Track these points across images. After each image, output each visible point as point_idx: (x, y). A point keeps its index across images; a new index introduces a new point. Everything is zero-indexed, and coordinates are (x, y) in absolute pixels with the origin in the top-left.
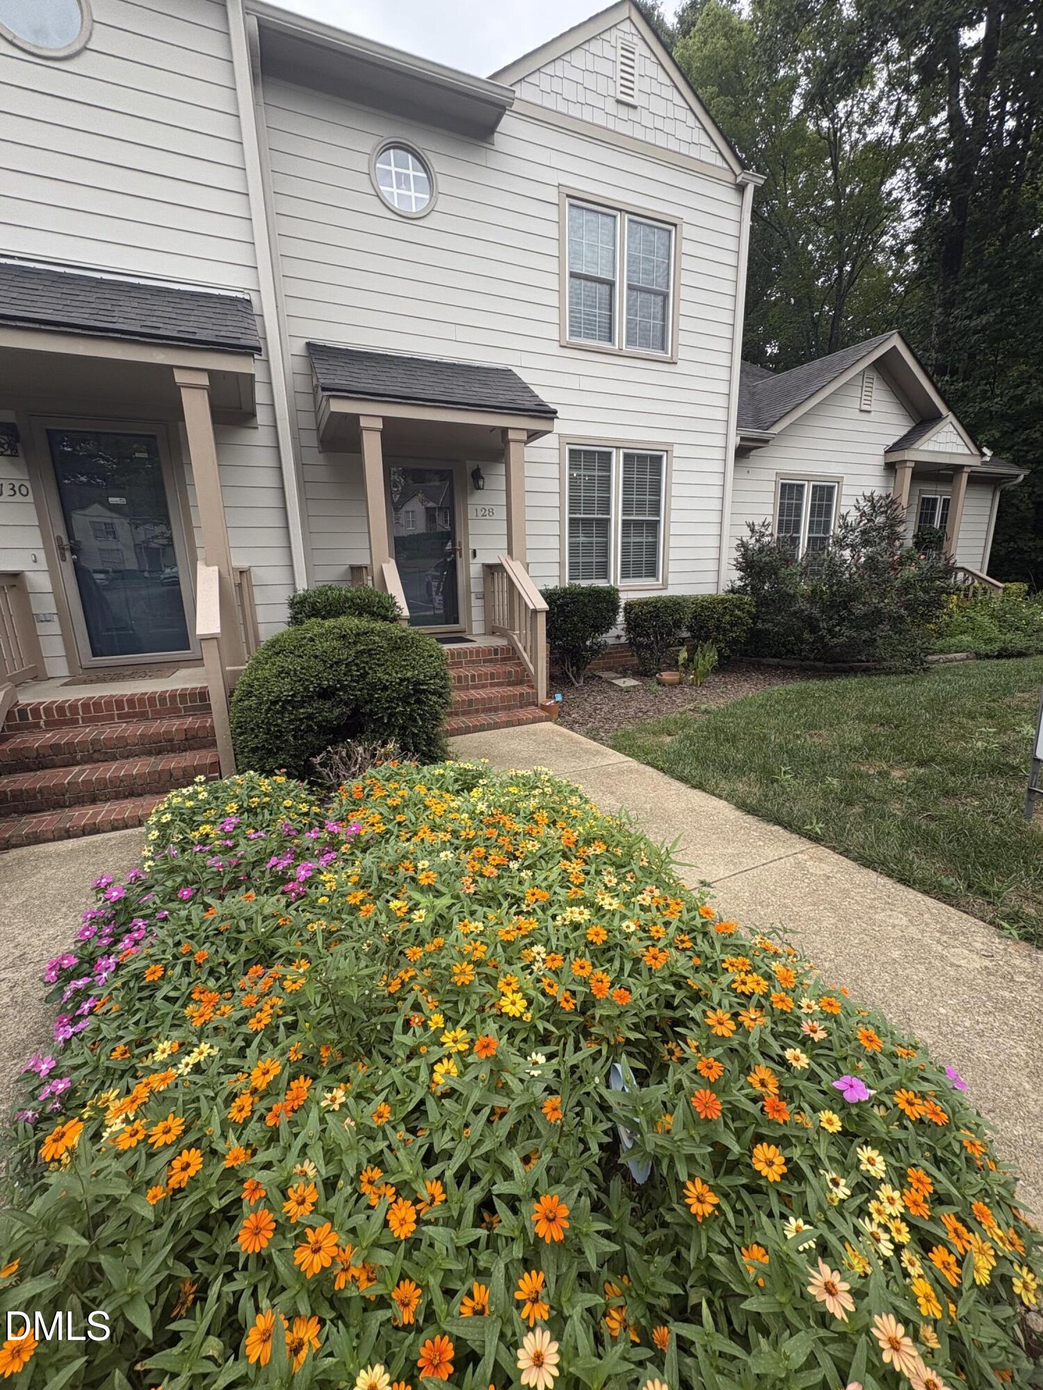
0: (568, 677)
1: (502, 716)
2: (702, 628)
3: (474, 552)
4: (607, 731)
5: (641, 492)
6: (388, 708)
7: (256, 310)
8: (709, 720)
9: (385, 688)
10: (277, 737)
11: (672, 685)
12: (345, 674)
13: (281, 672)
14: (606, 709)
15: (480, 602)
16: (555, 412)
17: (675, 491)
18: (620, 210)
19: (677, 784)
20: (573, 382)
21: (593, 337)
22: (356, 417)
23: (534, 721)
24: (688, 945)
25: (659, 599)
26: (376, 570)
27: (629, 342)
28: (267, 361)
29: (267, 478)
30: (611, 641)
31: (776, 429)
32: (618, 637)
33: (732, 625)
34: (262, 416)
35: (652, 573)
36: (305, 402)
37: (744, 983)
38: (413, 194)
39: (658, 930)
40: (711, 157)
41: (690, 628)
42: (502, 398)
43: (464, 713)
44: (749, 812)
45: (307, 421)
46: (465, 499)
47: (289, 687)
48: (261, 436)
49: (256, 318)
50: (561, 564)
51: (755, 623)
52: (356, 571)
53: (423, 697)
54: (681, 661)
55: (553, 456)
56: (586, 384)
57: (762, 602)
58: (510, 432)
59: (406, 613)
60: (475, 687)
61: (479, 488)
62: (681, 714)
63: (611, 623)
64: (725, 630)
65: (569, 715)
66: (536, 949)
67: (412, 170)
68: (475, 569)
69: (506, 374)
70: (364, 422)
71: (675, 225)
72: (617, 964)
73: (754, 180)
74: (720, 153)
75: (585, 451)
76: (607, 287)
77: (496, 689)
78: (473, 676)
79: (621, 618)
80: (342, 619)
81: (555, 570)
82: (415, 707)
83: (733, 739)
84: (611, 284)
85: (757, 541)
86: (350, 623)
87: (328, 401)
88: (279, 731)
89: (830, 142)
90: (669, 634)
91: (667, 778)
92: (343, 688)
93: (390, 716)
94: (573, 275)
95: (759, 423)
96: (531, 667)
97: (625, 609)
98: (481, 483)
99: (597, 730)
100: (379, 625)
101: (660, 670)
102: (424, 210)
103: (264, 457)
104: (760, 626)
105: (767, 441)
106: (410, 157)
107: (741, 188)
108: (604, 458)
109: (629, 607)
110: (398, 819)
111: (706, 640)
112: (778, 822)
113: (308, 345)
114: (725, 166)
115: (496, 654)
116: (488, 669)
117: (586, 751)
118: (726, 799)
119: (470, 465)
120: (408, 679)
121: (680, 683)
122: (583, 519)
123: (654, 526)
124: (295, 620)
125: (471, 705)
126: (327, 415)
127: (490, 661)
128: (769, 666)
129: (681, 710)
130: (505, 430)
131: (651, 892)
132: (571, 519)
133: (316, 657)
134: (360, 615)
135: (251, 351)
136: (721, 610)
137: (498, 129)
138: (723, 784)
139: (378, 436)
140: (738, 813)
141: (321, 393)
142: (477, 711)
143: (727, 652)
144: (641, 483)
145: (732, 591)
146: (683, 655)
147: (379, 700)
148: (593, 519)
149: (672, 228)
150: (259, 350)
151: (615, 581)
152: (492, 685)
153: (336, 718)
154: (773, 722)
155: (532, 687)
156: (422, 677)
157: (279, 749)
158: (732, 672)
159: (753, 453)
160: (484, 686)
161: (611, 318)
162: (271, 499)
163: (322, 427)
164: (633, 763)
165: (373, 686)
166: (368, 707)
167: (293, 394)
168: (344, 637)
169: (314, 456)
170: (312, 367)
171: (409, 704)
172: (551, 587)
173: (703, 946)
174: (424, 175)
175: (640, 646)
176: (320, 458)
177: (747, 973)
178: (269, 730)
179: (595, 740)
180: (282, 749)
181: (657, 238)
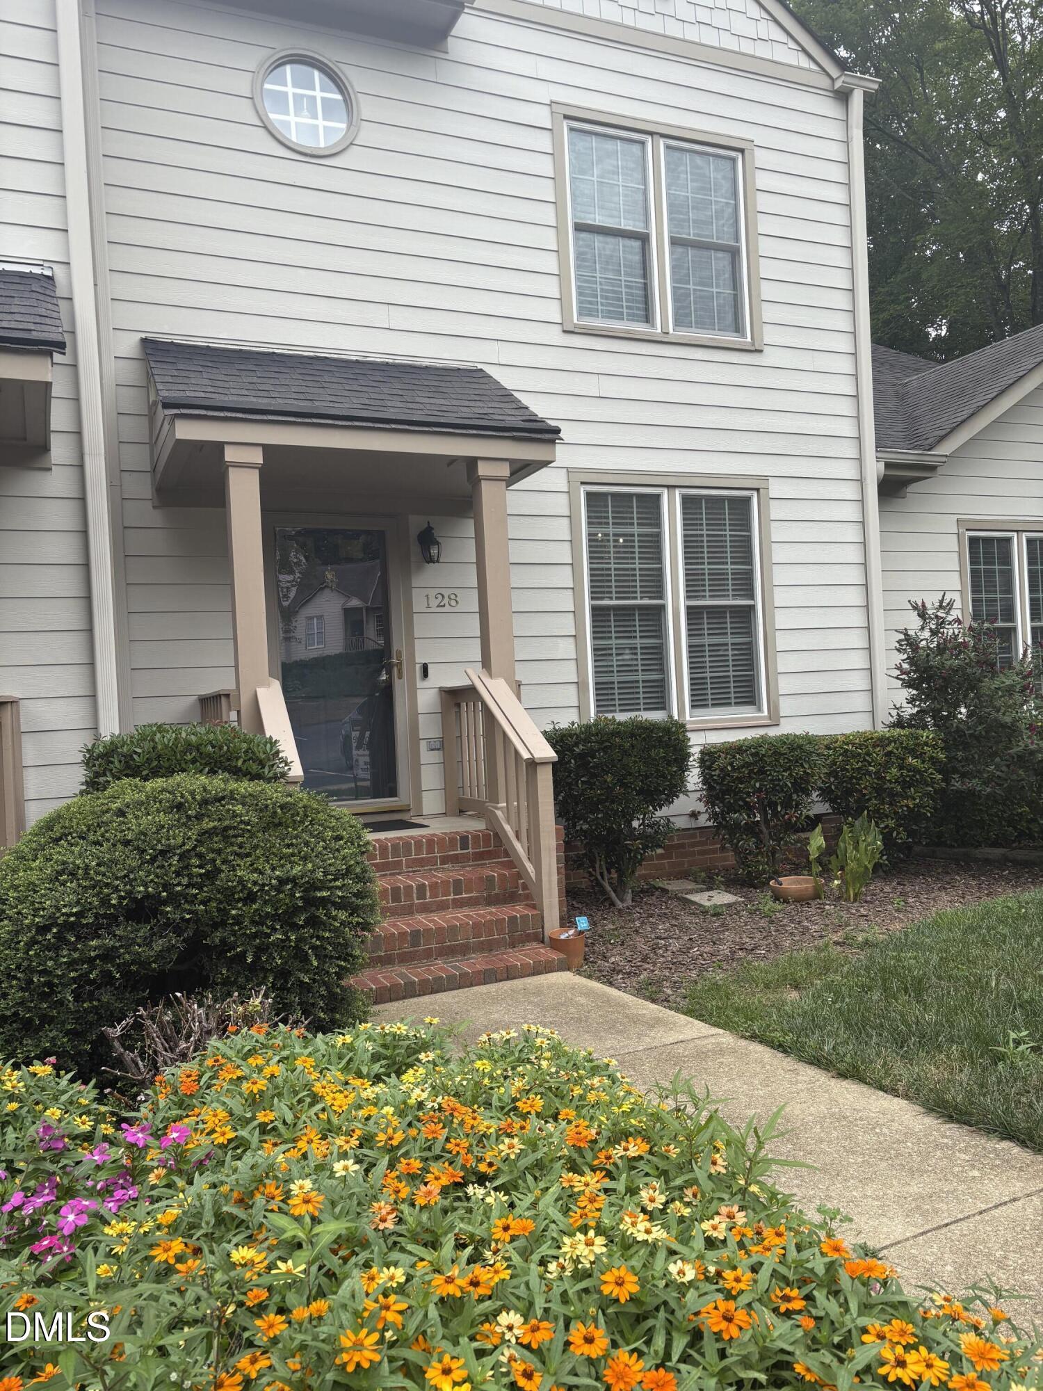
0: (604, 892)
1: (476, 962)
2: (848, 793)
3: (425, 669)
4: (676, 986)
5: (717, 556)
6: (255, 936)
7: (61, 291)
8: (871, 958)
9: (250, 898)
10: (44, 997)
11: (802, 900)
12: (178, 874)
13: (60, 873)
14: (675, 945)
15: (436, 757)
16: (557, 431)
17: (779, 554)
18: (651, 134)
19: (810, 1073)
20: (589, 386)
21: (620, 317)
22: (219, 447)
23: (538, 970)
24: (797, 1305)
25: (763, 741)
26: (245, 700)
27: (678, 323)
28: (75, 366)
29: (62, 549)
30: (681, 823)
31: (946, 448)
32: (694, 815)
33: (906, 785)
34: (59, 450)
35: (748, 696)
36: (134, 429)
37: (901, 1363)
38: (321, 122)
39: (739, 1278)
40: (788, 55)
41: (826, 794)
42: (468, 411)
43: (405, 959)
44: (950, 1118)
45: (137, 458)
46: (407, 576)
47: (74, 898)
48: (57, 482)
49: (60, 302)
50: (580, 685)
51: (946, 780)
52: (210, 703)
53: (321, 913)
54: (814, 854)
55: (560, 505)
56: (611, 387)
57: (955, 738)
58: (480, 465)
59: (297, 770)
60: (425, 909)
61: (431, 560)
62: (819, 950)
63: (675, 787)
64: (892, 794)
65: (605, 958)
66: (504, 1319)
67: (321, 91)
68: (426, 697)
69: (475, 376)
70: (230, 455)
71: (742, 151)
72: (659, 1342)
73: (863, 85)
74: (804, 51)
75: (614, 495)
76: (637, 244)
77: (466, 910)
78: (421, 888)
79: (693, 777)
80: (178, 778)
81: (570, 696)
82: (307, 932)
83: (918, 988)
84: (644, 239)
85: (934, 633)
86: (193, 783)
87: (172, 423)
88: (49, 984)
89: (987, 31)
90: (787, 804)
91: (789, 1063)
92: (174, 899)
93: (260, 950)
94: (579, 228)
95: (914, 439)
96: (530, 868)
97: (702, 761)
98: (434, 551)
99: (659, 982)
100: (244, 787)
101: (777, 874)
102: (335, 145)
103: (60, 516)
104: (957, 785)
105: (933, 468)
106: (316, 73)
107: (843, 96)
108: (650, 505)
109: (709, 757)
110: (262, 1117)
111: (857, 814)
112: (1009, 1134)
113: (145, 341)
114: (813, 67)
115: (464, 845)
116: (451, 873)
117: (635, 1020)
118: (906, 1097)
119: (416, 523)
120: (293, 880)
121: (817, 896)
122: (616, 608)
123: (745, 616)
124: (93, 785)
125: (415, 943)
126: (170, 445)
127: (455, 859)
128: (987, 861)
129: (820, 943)
130: (472, 462)
131: (731, 1216)
132: (594, 609)
133: (127, 843)
134: (213, 772)
135: (47, 348)
136: (881, 759)
137: (453, 33)
138: (899, 1067)
139: (254, 477)
140: (930, 1121)
141: (162, 413)
142: (428, 954)
143: (901, 836)
144: (717, 545)
145: (899, 723)
146: (817, 841)
147: (238, 920)
148: (633, 608)
149: (740, 156)
150: (61, 346)
151: (681, 711)
152: (459, 904)
153: (160, 956)
154: (994, 954)
155: (534, 907)
156: (320, 875)
157: (46, 1019)
158: (916, 875)
159: (912, 488)
160: (442, 907)
161: (646, 288)
162: (67, 583)
163: (160, 468)
164: (726, 1038)
165: (229, 896)
166: (218, 935)
167: (114, 417)
168: (179, 806)
169: (146, 514)
170: (149, 376)
171: (295, 927)
172: (564, 725)
173: (827, 1305)
174: (339, 97)
175: (734, 829)
176: (155, 518)
177: (908, 1348)
178: (30, 982)
179: (653, 1001)
180: (51, 1020)
181: (714, 172)
